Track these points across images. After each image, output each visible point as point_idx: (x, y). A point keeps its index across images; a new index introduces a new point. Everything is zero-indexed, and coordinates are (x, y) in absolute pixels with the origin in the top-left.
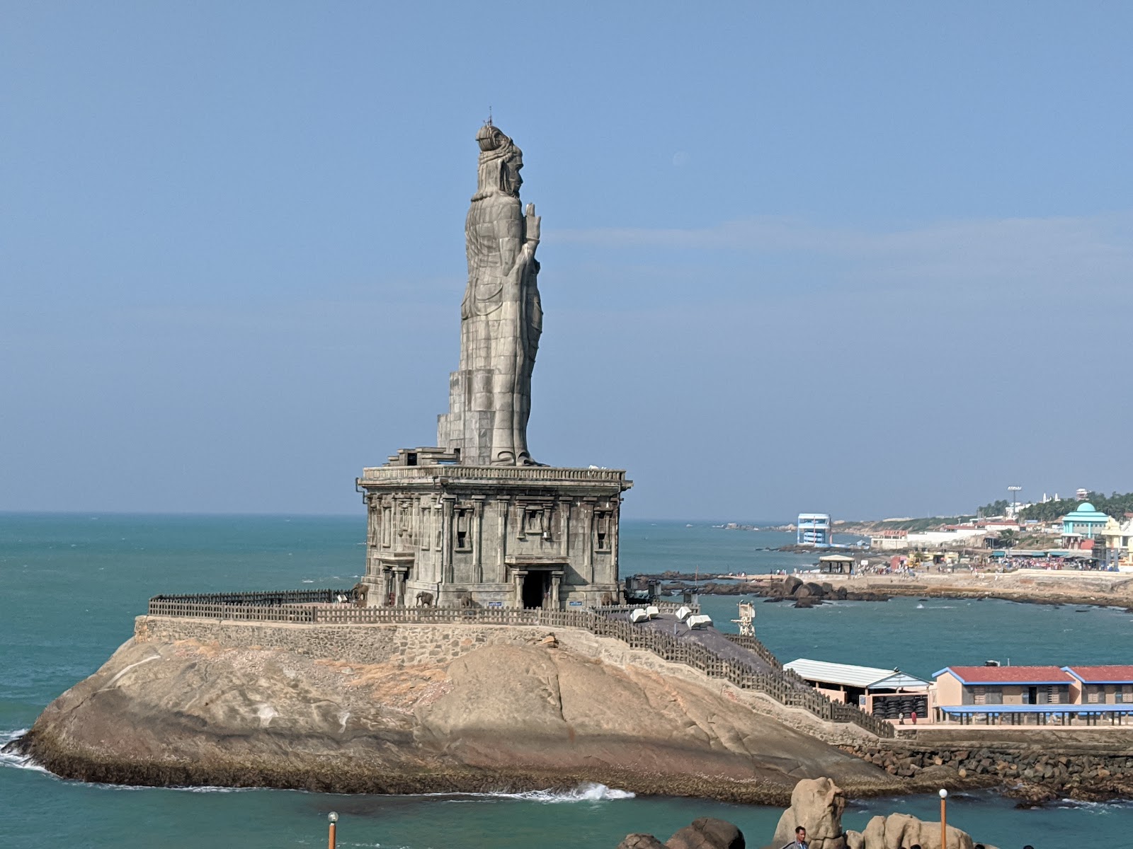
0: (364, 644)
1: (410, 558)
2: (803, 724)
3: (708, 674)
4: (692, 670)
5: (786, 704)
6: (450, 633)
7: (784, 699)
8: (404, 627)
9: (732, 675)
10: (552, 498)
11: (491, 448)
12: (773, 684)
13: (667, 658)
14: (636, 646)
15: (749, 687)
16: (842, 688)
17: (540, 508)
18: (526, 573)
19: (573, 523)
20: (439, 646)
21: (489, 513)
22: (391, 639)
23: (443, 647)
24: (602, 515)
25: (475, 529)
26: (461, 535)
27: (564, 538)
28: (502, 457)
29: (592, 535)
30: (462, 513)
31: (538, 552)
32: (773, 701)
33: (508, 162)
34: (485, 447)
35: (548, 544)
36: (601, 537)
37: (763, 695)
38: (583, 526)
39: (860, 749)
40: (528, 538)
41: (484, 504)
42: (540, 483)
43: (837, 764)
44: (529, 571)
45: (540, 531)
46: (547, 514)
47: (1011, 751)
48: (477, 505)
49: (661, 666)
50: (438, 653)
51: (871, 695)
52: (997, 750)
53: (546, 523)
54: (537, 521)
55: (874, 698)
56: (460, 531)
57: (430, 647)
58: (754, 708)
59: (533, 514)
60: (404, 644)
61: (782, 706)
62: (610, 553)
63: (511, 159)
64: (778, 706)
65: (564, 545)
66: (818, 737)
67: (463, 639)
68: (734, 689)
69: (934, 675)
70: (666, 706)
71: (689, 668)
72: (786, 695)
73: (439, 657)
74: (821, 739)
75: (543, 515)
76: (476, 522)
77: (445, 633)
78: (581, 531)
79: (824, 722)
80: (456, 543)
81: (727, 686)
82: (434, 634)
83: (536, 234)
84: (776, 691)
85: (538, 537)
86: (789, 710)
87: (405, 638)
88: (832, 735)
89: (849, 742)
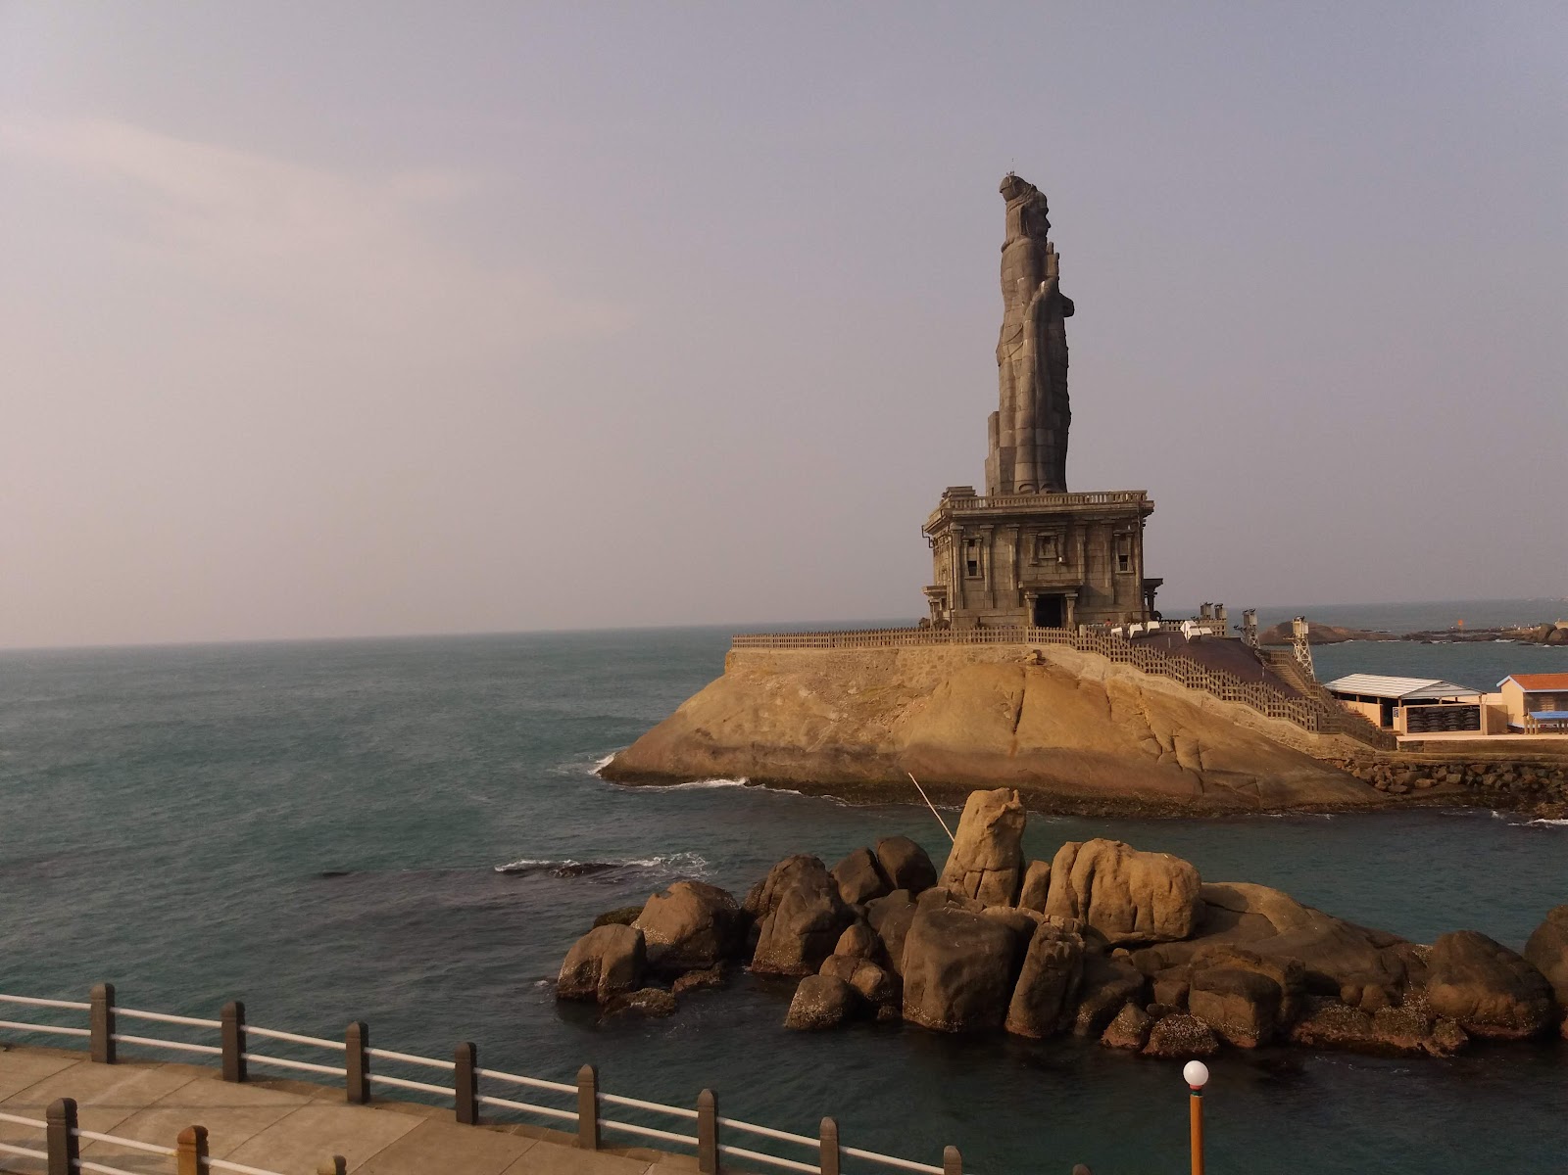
0: (870, 666)
1: (943, 590)
2: (1288, 736)
3: (1188, 686)
4: (1172, 682)
5: (1269, 715)
6: (945, 654)
7: (1267, 711)
8: (904, 650)
9: (1212, 686)
10: (1065, 523)
11: (1013, 482)
12: (1255, 695)
13: (1147, 671)
14: (1117, 660)
15: (1230, 698)
16: (1378, 701)
17: (1053, 533)
18: (1037, 596)
19: (1091, 547)
20: (935, 667)
21: (1000, 542)
22: (894, 662)
23: (938, 667)
24: (1123, 537)
25: (986, 557)
26: (972, 564)
27: (1081, 561)
28: (1023, 489)
29: (1112, 559)
30: (972, 543)
31: (1052, 576)
32: (1256, 713)
33: (1030, 207)
34: (1008, 481)
35: (1064, 569)
36: (1123, 559)
37: (1246, 707)
38: (1101, 552)
39: (1352, 762)
40: (1044, 563)
41: (993, 533)
42: (1051, 509)
43: (1307, 779)
44: (1039, 595)
45: (1055, 556)
46: (1062, 540)
47: (1546, 764)
48: (987, 534)
49: (1142, 680)
50: (934, 672)
51: (1405, 707)
52: (1526, 763)
53: (1060, 548)
54: (1051, 546)
55: (1408, 709)
56: (971, 560)
57: (927, 667)
58: (1236, 721)
59: (1047, 540)
60: (905, 665)
61: (1265, 718)
62: (1135, 573)
63: (1032, 204)
64: (1260, 718)
65: (1081, 569)
66: (1304, 750)
67: (956, 659)
68: (1215, 700)
69: (1498, 685)
70: (1129, 720)
71: (1169, 681)
72: (1269, 706)
73: (934, 677)
74: (1306, 753)
75: (1057, 541)
76: (986, 551)
77: (940, 654)
78: (1100, 554)
79: (1309, 734)
80: (967, 573)
81: (1208, 699)
82: (930, 656)
83: (1054, 271)
84: (1258, 702)
85: (1053, 563)
86: (1274, 721)
87: (905, 660)
88: (1319, 749)
89: (1338, 756)
